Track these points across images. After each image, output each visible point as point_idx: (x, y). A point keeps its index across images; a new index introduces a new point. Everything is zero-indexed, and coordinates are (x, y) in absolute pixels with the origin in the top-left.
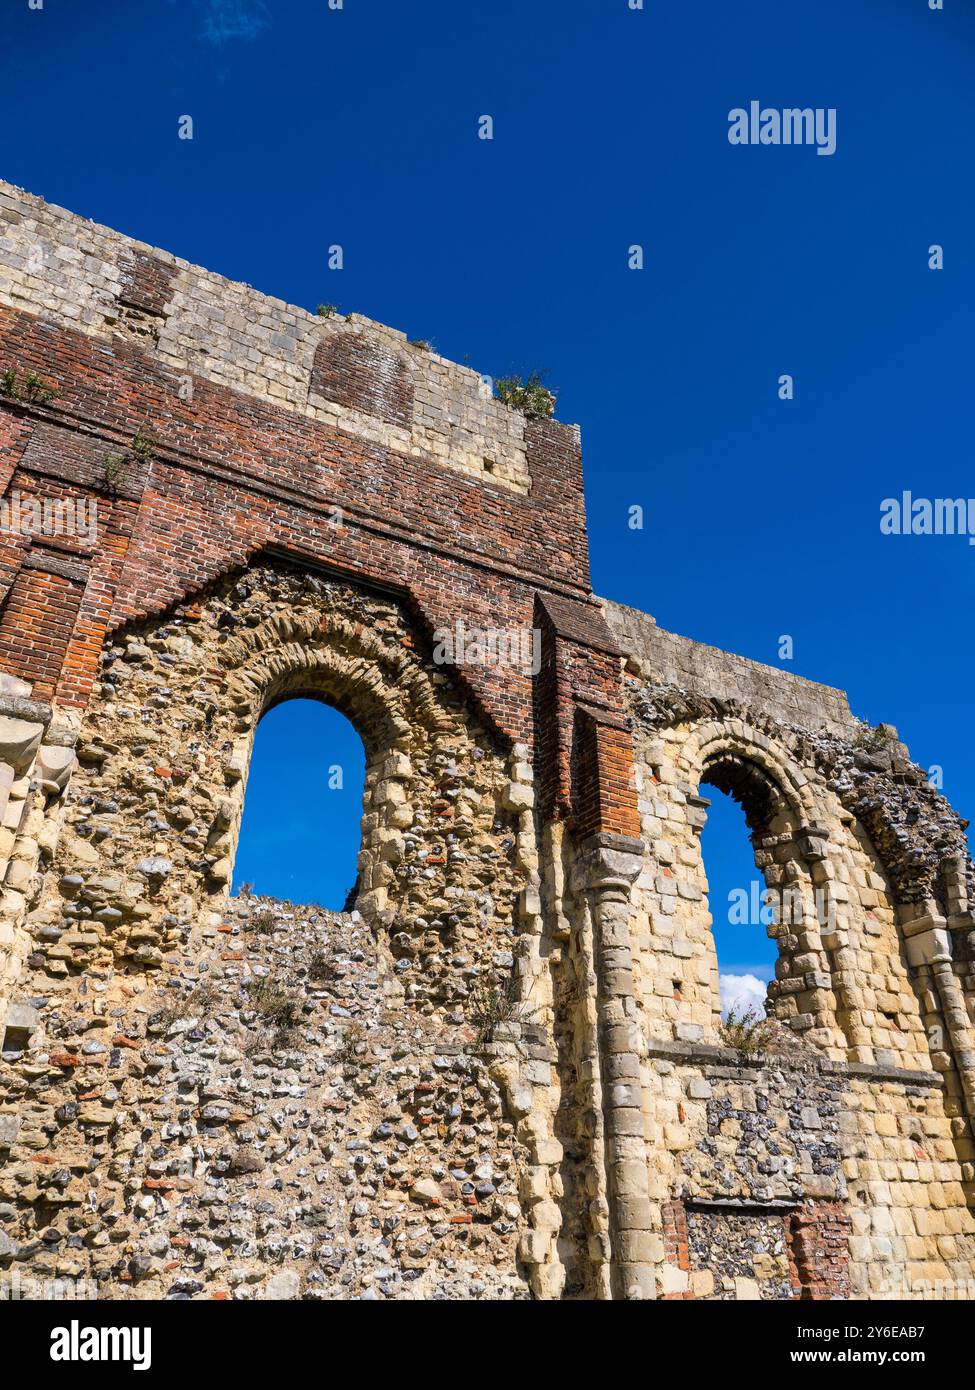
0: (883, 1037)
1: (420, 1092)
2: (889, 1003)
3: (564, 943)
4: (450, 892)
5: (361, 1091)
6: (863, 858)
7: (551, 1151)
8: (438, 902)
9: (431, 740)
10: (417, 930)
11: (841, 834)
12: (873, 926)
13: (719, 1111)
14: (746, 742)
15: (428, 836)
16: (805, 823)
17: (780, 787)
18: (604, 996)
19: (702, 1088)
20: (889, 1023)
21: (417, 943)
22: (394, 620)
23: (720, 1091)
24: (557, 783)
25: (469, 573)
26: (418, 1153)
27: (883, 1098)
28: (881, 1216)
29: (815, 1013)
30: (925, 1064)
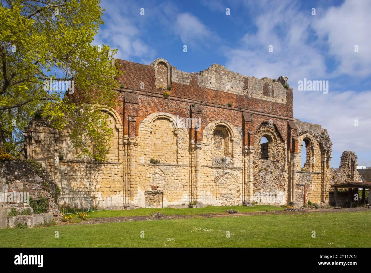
0: (316, 169)
2: (318, 166)
3: (289, 163)
5: (272, 176)
6: (319, 149)
7: (287, 180)
8: (277, 159)
9: (276, 141)
10: (275, 162)
11: (317, 146)
12: (318, 157)
13: (300, 177)
14: (308, 136)
15: (276, 152)
16: (313, 146)
17: (311, 141)
19: (299, 175)
22: (273, 128)
24: (290, 146)
25: (281, 120)
26: (276, 181)
27: (315, 175)
28: (312, 186)
29: (310, 167)
30: (320, 172)
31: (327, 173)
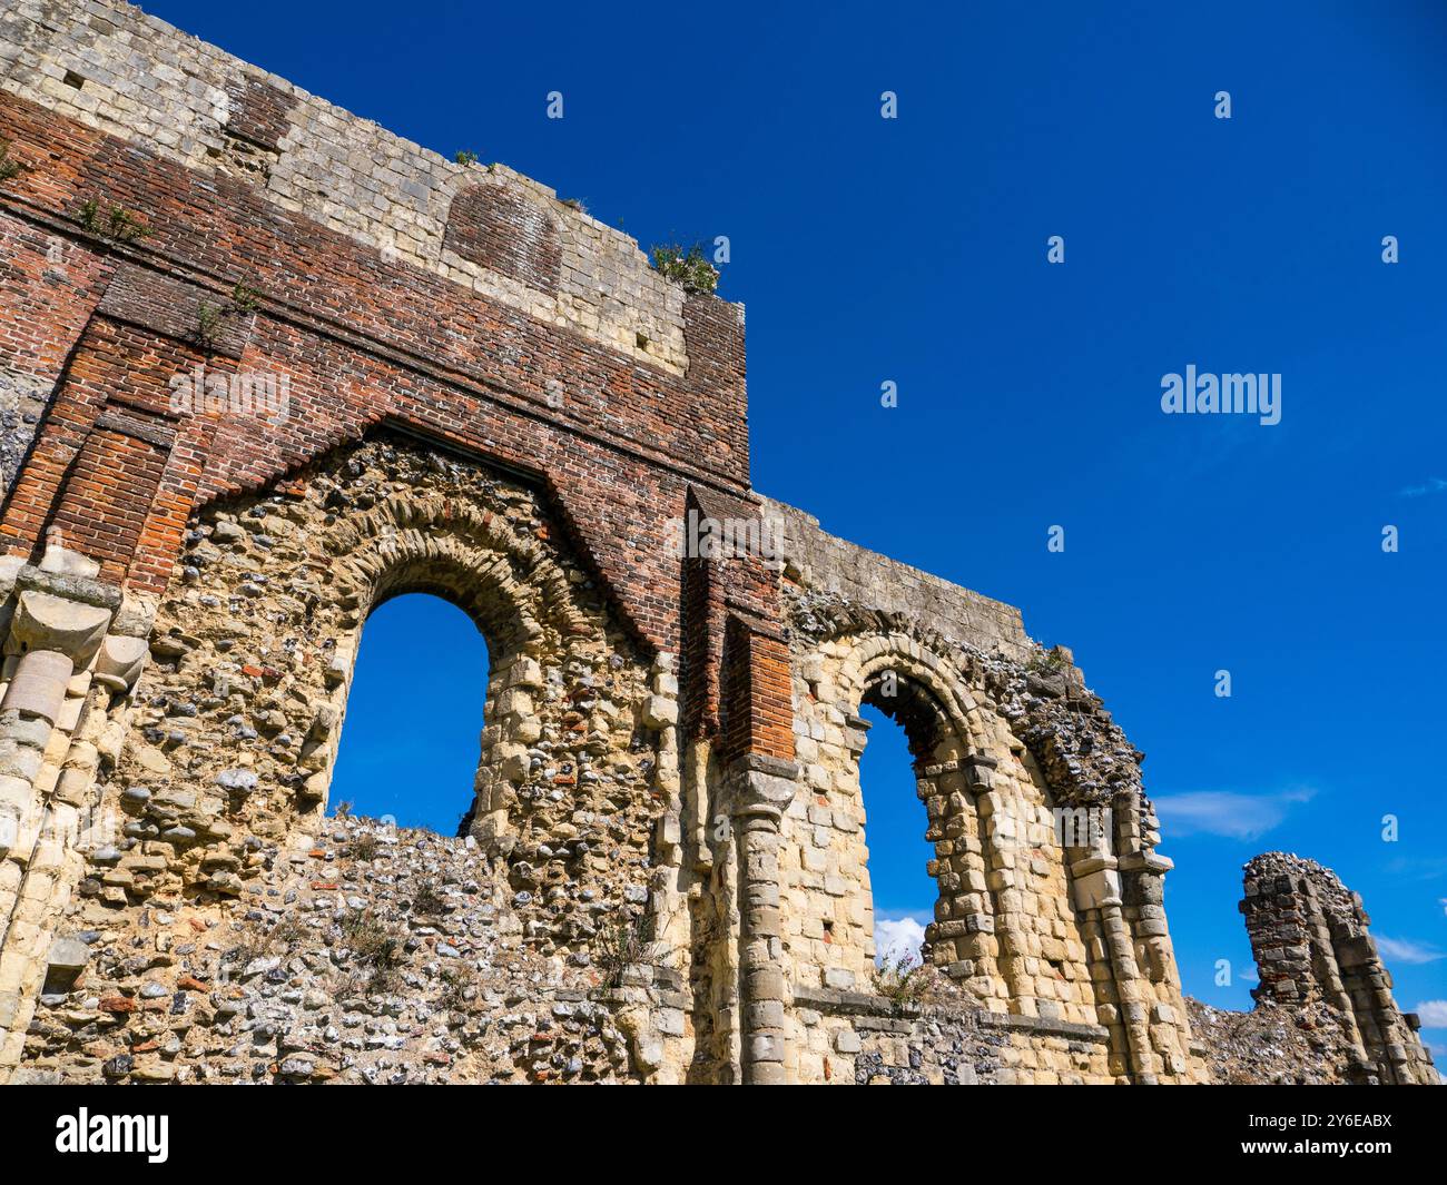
0: (1047, 987)
1: (536, 1043)
2: (1055, 950)
3: (705, 876)
4: (579, 816)
5: (470, 1042)
6: (1032, 790)
8: (565, 827)
9: (565, 645)
10: (540, 859)
11: (1010, 764)
12: (1041, 865)
13: (869, 1066)
14: (913, 660)
15: (557, 753)
16: (973, 751)
17: (947, 710)
18: (747, 936)
19: (851, 1041)
20: (1054, 971)
21: (539, 873)
22: (528, 508)
23: (870, 1044)
24: (705, 697)
25: (616, 460)
27: (1045, 1054)
29: (976, 959)
30: (1091, 1017)
31: (1167, 1036)
